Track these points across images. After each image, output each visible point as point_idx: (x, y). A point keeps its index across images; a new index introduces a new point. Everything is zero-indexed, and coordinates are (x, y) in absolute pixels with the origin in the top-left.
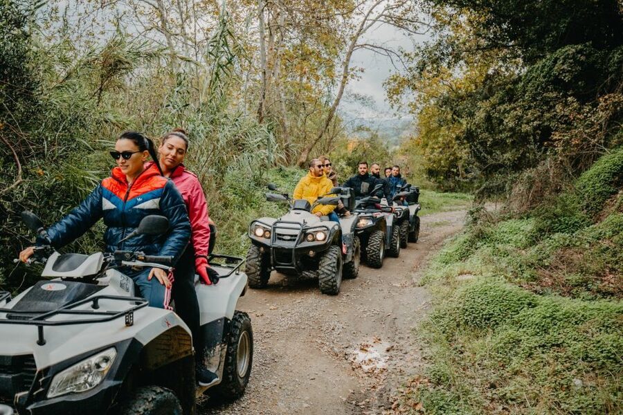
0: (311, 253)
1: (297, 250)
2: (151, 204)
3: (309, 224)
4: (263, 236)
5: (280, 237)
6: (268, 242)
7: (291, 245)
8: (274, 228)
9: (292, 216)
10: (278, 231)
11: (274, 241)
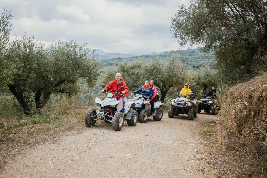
0: (187, 108)
1: (184, 107)
2: (149, 90)
3: (186, 101)
4: (174, 104)
5: (179, 104)
6: (176, 105)
7: (182, 106)
8: (177, 102)
9: (181, 99)
10: (178, 102)
11: (177, 105)
